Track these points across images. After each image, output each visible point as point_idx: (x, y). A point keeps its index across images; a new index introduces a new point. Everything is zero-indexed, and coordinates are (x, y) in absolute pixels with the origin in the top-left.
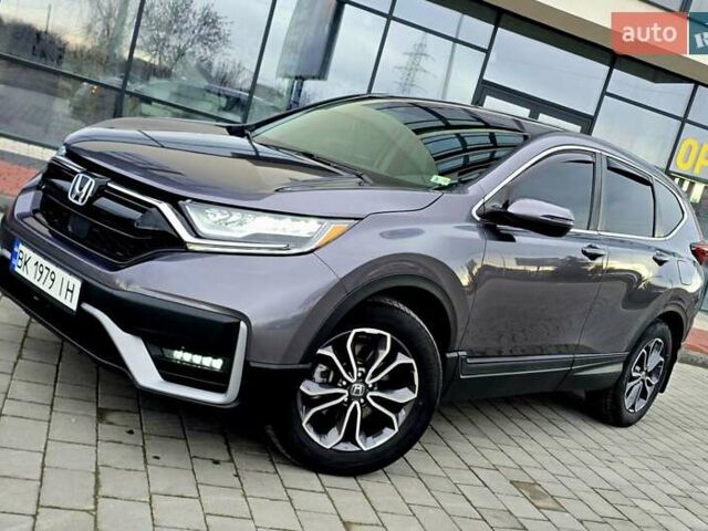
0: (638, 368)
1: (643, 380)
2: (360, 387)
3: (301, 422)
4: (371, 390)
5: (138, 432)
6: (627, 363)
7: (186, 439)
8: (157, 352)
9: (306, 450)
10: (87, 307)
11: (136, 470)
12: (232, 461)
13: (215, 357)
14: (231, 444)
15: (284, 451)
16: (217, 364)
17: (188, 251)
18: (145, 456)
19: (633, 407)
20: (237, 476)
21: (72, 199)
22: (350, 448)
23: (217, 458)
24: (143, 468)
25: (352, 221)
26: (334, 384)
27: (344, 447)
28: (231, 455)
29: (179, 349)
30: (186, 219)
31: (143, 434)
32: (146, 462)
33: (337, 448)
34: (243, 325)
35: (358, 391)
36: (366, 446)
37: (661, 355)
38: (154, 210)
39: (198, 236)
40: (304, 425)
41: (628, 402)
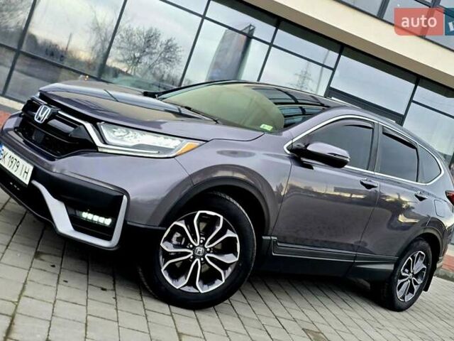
0: (407, 270)
1: (411, 280)
2: (200, 249)
3: (161, 268)
4: (209, 252)
5: (58, 267)
6: (397, 265)
7: (88, 274)
8: (72, 212)
9: (163, 288)
10: (35, 183)
11: (50, 286)
12: (115, 290)
13: (107, 217)
14: (117, 282)
15: (148, 287)
16: (108, 222)
17: (98, 151)
18: (58, 280)
19: (403, 298)
20: (115, 298)
21: (36, 119)
22: (192, 290)
23: (105, 287)
24: (55, 285)
25: (202, 142)
26: (184, 247)
27: (187, 289)
28: (114, 287)
29: (86, 211)
30: (100, 133)
31: (61, 268)
32: (58, 283)
33: (183, 289)
34: (125, 197)
35: (199, 252)
36: (203, 290)
37: (424, 263)
38: (81, 126)
39: (105, 143)
40: (162, 270)
41: (399, 294)
